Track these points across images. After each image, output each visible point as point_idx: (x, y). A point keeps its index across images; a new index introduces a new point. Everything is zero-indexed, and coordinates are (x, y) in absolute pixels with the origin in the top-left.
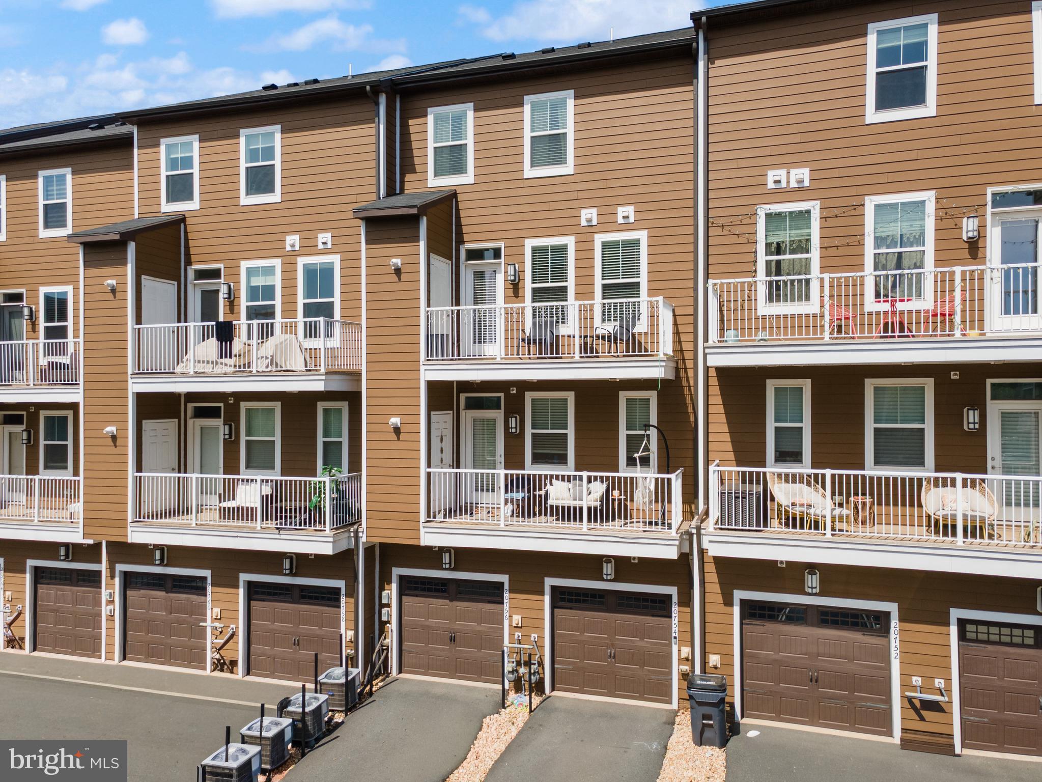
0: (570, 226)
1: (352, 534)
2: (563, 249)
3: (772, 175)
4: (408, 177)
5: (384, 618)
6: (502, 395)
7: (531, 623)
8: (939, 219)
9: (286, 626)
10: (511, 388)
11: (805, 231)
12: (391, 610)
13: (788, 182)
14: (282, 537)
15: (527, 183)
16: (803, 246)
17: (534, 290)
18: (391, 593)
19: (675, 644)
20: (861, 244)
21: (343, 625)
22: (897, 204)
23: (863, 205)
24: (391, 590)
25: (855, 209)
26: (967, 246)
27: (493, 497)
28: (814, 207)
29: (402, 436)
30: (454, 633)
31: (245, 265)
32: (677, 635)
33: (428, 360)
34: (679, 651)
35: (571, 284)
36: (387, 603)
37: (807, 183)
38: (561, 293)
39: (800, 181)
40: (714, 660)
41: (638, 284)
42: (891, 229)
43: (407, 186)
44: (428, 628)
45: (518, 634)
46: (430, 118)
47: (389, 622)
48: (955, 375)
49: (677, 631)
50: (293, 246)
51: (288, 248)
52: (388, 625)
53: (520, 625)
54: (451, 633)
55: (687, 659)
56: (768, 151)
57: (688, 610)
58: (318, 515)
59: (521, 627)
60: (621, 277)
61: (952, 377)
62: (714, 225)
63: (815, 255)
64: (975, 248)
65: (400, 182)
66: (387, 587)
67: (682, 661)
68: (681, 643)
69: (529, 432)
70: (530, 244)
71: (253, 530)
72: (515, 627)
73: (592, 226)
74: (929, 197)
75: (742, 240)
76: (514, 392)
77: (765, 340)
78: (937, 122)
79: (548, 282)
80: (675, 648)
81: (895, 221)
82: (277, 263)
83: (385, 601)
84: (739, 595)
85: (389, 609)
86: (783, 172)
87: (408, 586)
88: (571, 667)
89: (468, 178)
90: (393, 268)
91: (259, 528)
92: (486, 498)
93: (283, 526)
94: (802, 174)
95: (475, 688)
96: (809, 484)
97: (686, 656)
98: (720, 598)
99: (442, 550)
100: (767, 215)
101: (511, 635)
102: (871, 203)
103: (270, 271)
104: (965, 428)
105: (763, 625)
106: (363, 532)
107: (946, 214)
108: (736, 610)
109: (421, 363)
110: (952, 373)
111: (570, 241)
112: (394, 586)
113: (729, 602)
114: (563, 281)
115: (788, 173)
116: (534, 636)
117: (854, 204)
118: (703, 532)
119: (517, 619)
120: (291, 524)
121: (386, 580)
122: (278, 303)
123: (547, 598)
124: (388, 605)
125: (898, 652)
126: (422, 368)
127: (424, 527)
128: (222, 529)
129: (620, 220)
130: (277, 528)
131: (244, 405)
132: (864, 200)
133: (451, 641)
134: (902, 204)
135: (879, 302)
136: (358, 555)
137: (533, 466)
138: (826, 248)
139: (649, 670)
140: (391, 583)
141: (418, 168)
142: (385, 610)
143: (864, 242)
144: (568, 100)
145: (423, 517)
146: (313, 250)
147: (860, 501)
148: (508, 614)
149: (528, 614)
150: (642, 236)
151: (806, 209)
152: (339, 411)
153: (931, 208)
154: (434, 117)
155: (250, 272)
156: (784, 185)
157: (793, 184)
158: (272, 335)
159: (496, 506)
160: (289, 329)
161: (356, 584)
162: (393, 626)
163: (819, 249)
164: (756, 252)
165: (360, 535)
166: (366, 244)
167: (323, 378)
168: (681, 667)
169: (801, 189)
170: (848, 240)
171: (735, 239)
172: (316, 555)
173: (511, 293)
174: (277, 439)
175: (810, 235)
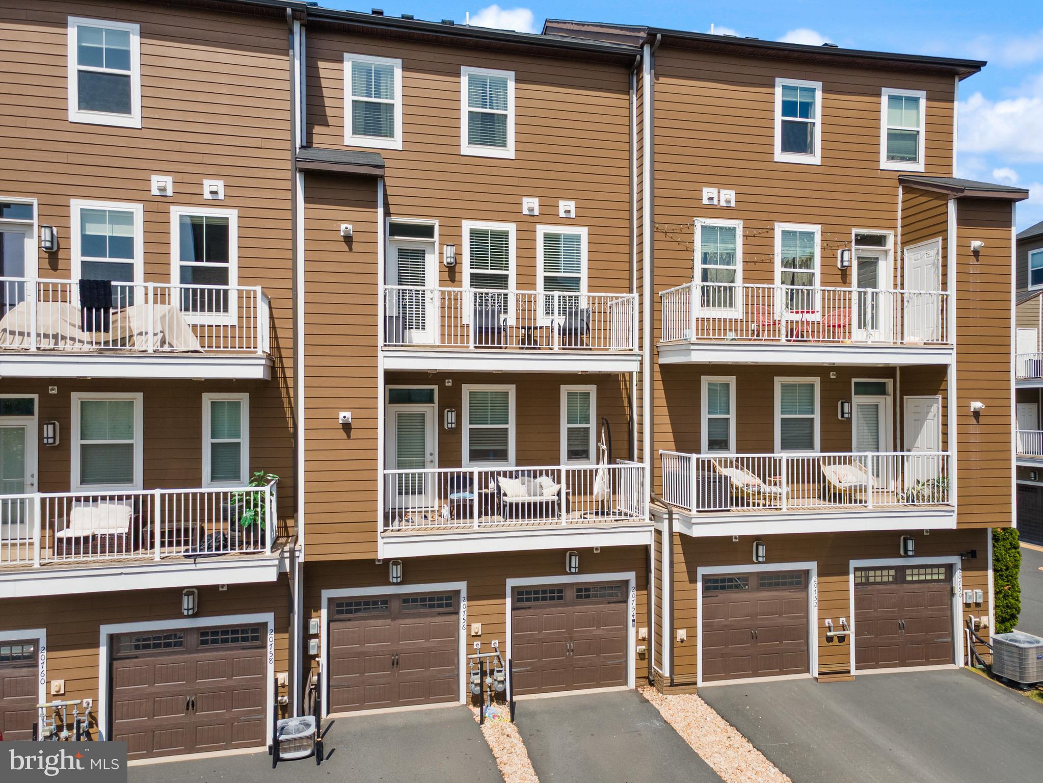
0: (512, 213)
1: (287, 555)
2: (505, 235)
3: (708, 192)
4: (317, 129)
5: (312, 652)
6: (435, 388)
7: (493, 629)
8: (823, 249)
9: (174, 685)
10: (447, 380)
11: (730, 246)
12: (320, 642)
13: (719, 200)
14: (199, 566)
15: (464, 160)
16: (729, 258)
17: (472, 275)
18: (320, 621)
19: (633, 626)
20: (772, 262)
21: (270, 668)
22: (796, 232)
23: (773, 229)
24: (320, 617)
25: (767, 232)
26: (840, 272)
27: (420, 500)
28: (738, 225)
29: (353, 434)
30: (397, 655)
31: (76, 206)
32: (635, 618)
33: (385, 345)
34: (637, 632)
35: (512, 273)
36: (316, 633)
37: (733, 204)
38: (502, 281)
39: (728, 201)
40: (681, 634)
41: (579, 279)
42: (791, 252)
43: (316, 139)
44: (365, 654)
45: (477, 644)
46: (347, 66)
47: (317, 656)
48: (833, 375)
49: (635, 614)
50: (163, 189)
51: (155, 191)
52: (317, 659)
53: (479, 633)
54: (393, 655)
55: (644, 639)
56: (702, 170)
57: (645, 592)
58: (252, 533)
59: (480, 636)
60: (562, 270)
61: (832, 377)
62: (659, 231)
63: (739, 267)
64: (844, 274)
65: (307, 133)
66: (314, 614)
67: (639, 641)
68: (638, 624)
69: (466, 427)
70: (467, 226)
71: (150, 563)
72: (473, 636)
73: (534, 216)
74: (816, 229)
75: (681, 247)
76: (450, 384)
77: (735, 339)
78: (821, 170)
79: (488, 269)
80: (632, 631)
81: (796, 246)
82: (137, 209)
83: (312, 631)
84: (702, 571)
85: (317, 640)
86: (715, 191)
87: (340, 609)
88: (529, 668)
89: (396, 142)
90: (342, 234)
91: (157, 559)
92: (413, 502)
93: (198, 553)
94: (728, 196)
95: (431, 711)
96: (737, 467)
97: (644, 636)
98: (685, 577)
99: (387, 563)
100: (702, 227)
101: (470, 645)
102: (779, 228)
103: (127, 218)
104: (839, 417)
105: (717, 596)
106: (300, 551)
107: (827, 245)
108: (699, 585)
109: (379, 349)
110: (831, 373)
111: (511, 228)
112: (324, 612)
113: (693, 580)
114: (502, 269)
115: (719, 192)
116: (495, 643)
117: (768, 227)
118: (674, 516)
119: (477, 628)
120: (210, 548)
121: (311, 605)
122: (138, 262)
123: (508, 601)
124: (317, 636)
125: (817, 601)
126: (381, 354)
127: (383, 538)
128: (93, 566)
129: (562, 214)
130: (189, 557)
131: (76, 398)
132: (774, 225)
133: (393, 664)
134: (800, 232)
135: (793, 312)
136: (294, 579)
137: (471, 463)
138: (747, 262)
139: (605, 657)
140: (320, 609)
141: (331, 121)
142: (313, 642)
143: (774, 260)
144: (508, 81)
145: (380, 526)
146: (195, 199)
147: (778, 480)
148: (465, 624)
149: (488, 620)
150: (583, 232)
151: (733, 226)
152: (236, 405)
153: (818, 238)
154: (352, 65)
155: (86, 216)
156: (715, 202)
157: (723, 203)
158: (131, 304)
159: (430, 509)
160: (162, 297)
161: (291, 615)
162: (323, 660)
163: (742, 263)
164: (693, 260)
165: (297, 554)
166: (306, 202)
167: (263, 362)
168: (638, 647)
169: (728, 208)
170: (763, 257)
171: (675, 246)
172: (229, 586)
173: (446, 276)
174: (138, 441)
175: (735, 250)
